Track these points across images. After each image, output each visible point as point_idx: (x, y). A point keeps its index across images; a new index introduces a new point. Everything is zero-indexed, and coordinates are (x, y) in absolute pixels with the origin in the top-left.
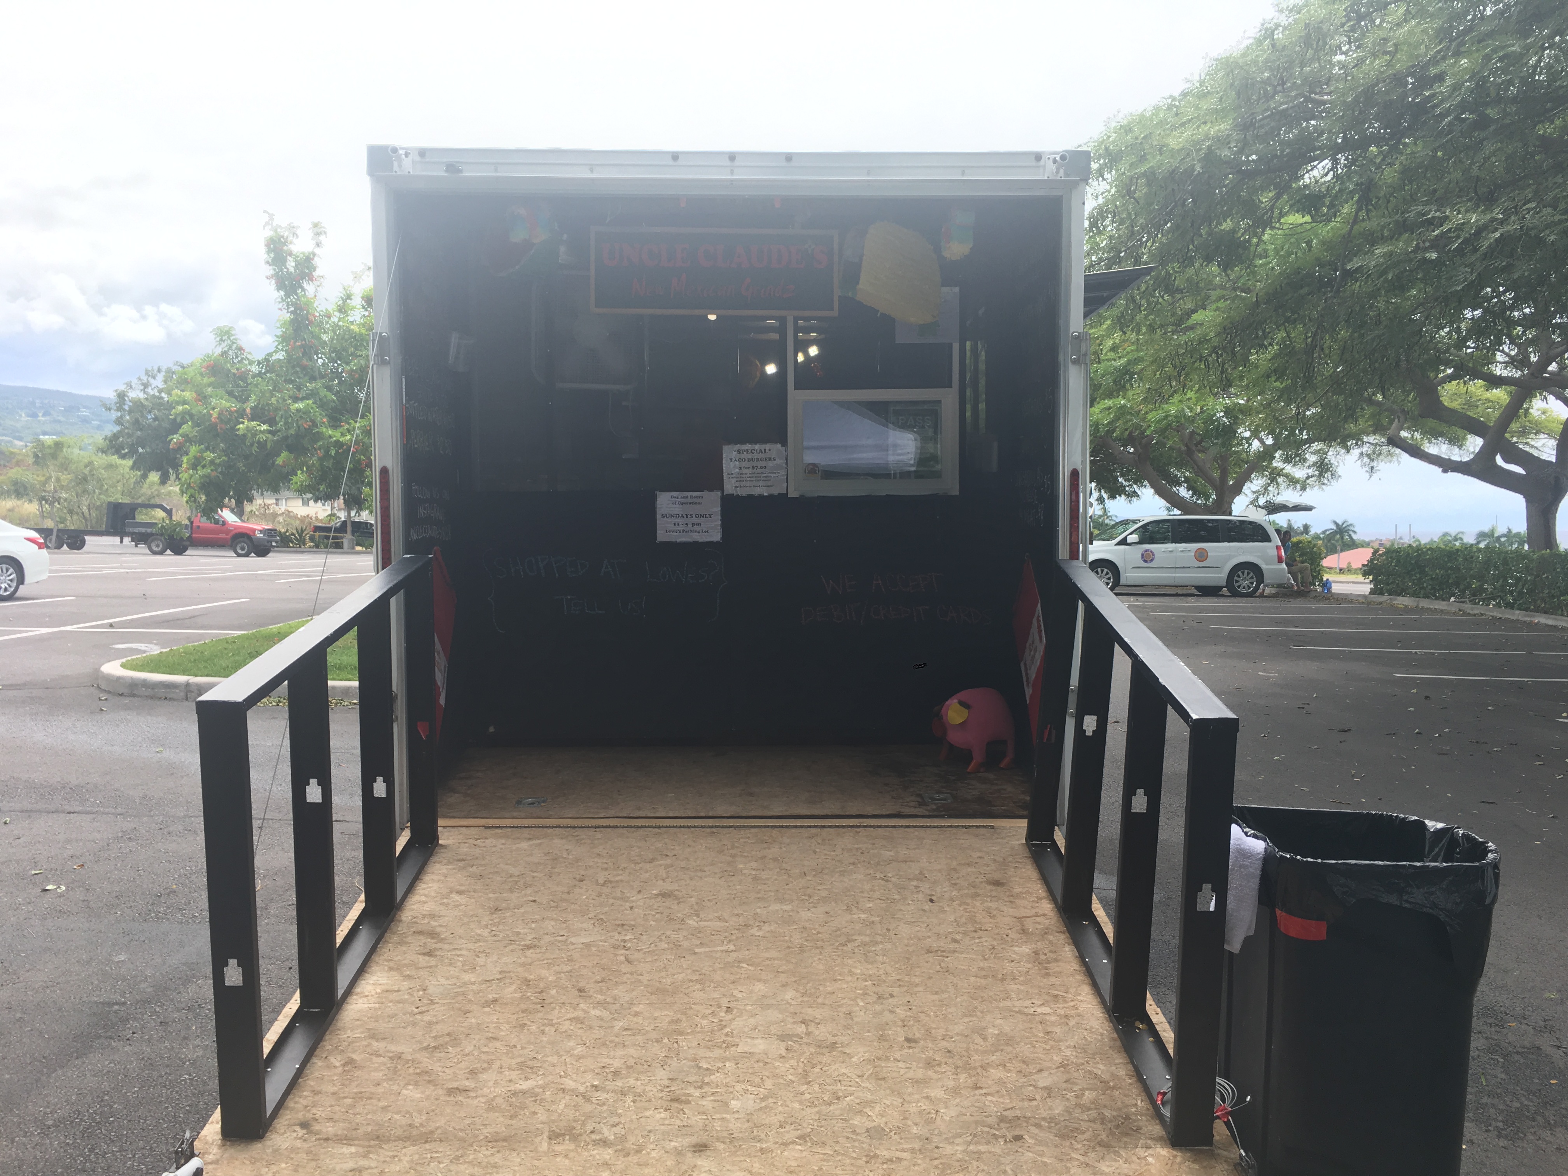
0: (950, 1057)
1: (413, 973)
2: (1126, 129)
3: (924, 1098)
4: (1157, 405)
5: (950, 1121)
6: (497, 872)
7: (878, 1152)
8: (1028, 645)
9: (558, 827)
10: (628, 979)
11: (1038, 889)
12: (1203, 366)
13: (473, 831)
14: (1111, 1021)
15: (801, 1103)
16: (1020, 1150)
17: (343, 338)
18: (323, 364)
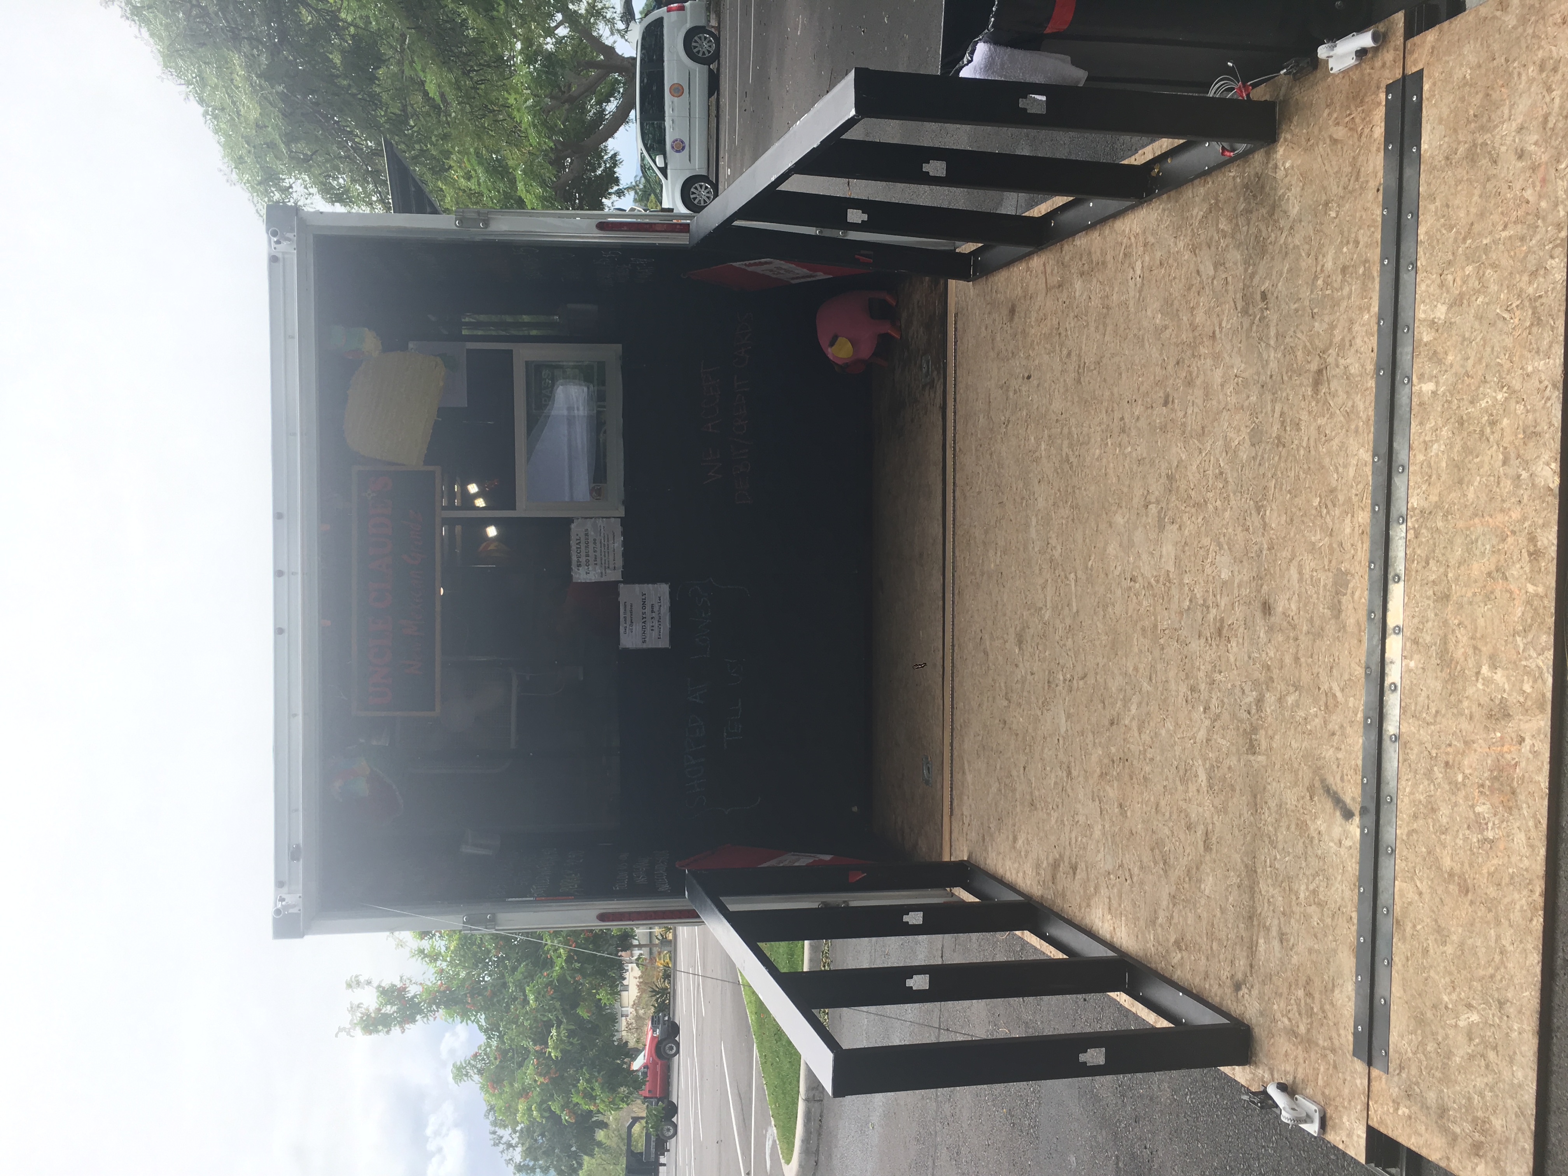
0: (1183, 362)
1: (1092, 884)
2: (239, 161)
3: (1222, 389)
4: (523, 135)
5: (1245, 363)
6: (996, 804)
7: (1274, 435)
8: (775, 276)
9: (952, 744)
10: (1101, 677)
11: (1019, 269)
12: (483, 86)
13: (955, 825)
14: (1151, 200)
15: (1225, 510)
16: (1275, 295)
17: (464, 956)
18: (490, 975)
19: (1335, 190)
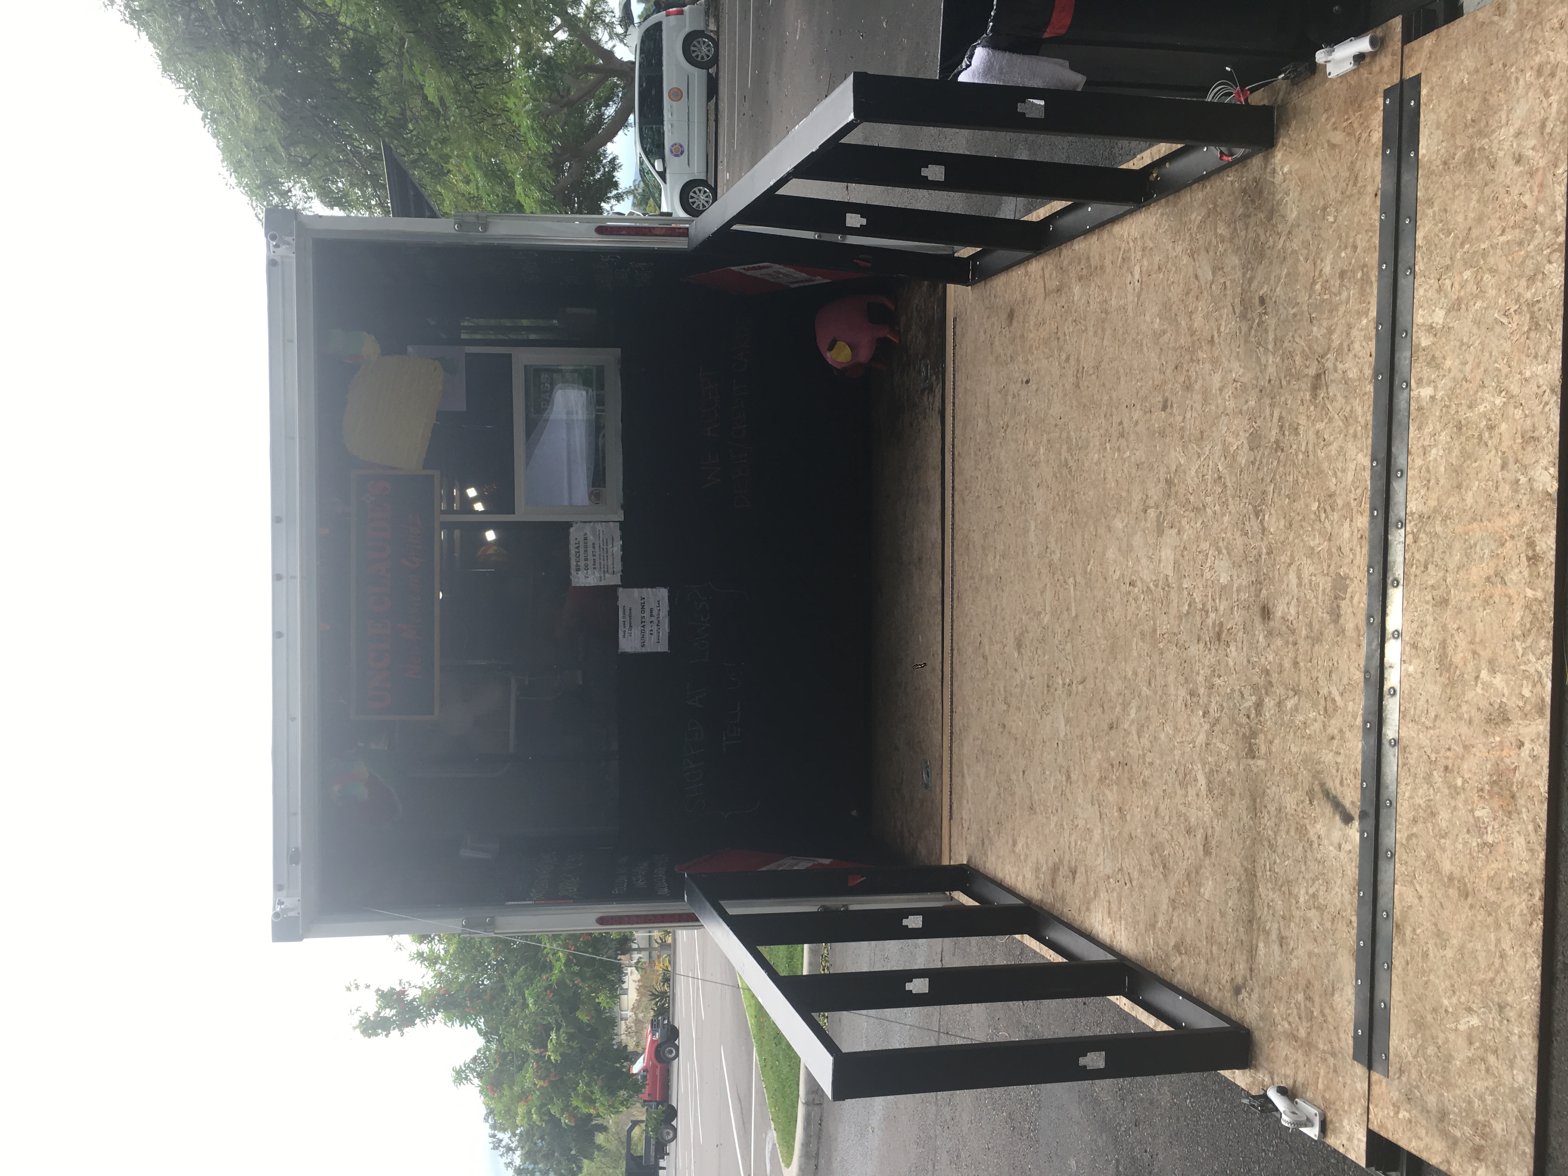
0: (1182, 367)
1: (1092, 888)
2: (237, 167)
3: (1220, 393)
4: (522, 139)
5: (1244, 368)
6: (995, 808)
7: (1273, 440)
8: (772, 280)
9: (951, 748)
10: (1100, 682)
11: (1017, 274)
12: (482, 91)
13: (955, 831)
14: (1149, 205)
15: (1224, 515)
16: (1274, 300)
17: (463, 960)
18: (489, 979)
19: (1334, 195)
